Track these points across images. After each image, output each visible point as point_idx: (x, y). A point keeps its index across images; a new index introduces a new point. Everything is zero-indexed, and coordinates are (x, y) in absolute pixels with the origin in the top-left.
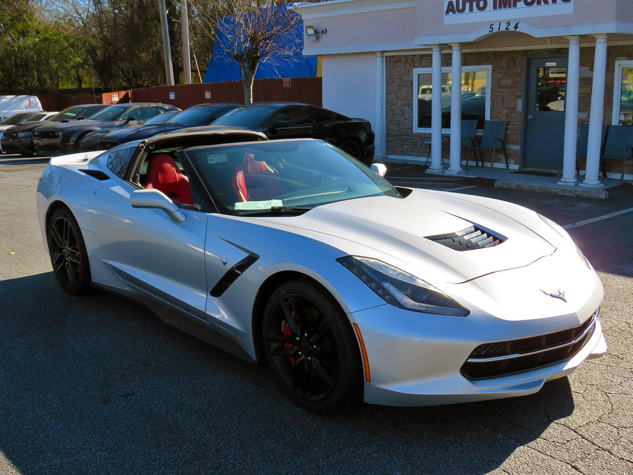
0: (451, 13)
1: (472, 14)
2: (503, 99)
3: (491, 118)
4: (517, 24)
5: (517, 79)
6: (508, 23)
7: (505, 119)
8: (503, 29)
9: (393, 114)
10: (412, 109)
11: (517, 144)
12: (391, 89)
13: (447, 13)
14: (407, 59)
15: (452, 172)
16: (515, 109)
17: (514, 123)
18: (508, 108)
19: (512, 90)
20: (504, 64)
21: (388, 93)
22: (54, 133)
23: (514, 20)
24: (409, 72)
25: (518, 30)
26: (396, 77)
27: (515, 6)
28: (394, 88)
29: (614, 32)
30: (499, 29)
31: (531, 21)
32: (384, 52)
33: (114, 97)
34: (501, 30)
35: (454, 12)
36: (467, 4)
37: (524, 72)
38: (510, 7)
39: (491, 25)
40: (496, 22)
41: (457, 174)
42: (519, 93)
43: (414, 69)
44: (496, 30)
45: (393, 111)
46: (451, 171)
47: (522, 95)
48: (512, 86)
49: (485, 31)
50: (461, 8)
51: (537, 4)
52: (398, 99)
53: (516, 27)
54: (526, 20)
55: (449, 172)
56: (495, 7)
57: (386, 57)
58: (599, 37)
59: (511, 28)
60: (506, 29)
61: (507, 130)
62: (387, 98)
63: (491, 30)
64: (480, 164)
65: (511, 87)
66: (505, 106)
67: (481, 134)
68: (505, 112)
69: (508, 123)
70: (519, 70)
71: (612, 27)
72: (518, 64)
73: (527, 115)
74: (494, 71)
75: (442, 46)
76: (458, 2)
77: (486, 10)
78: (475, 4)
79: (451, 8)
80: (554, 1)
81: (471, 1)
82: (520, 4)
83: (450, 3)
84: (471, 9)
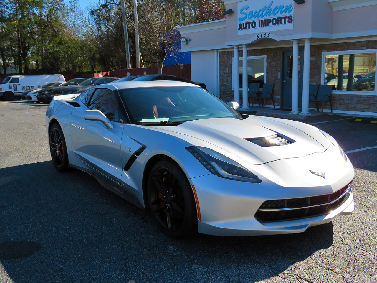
0: (241, 30)
1: (249, 30)
2: (272, 72)
3: (267, 82)
4: (269, 34)
5: (278, 62)
6: (265, 34)
7: (273, 83)
8: (263, 37)
9: (223, 81)
10: (231, 78)
11: (279, 95)
12: (221, 68)
13: (239, 29)
14: (229, 53)
15: (243, 109)
16: (277, 77)
17: (277, 85)
18: (274, 77)
19: (276, 68)
20: (272, 55)
21: (220, 70)
22: (60, 91)
23: (268, 32)
24: (230, 60)
25: (269, 37)
26: (224, 62)
27: (268, 25)
28: (223, 68)
29: (311, 37)
30: (261, 37)
31: (275, 33)
32: (218, 49)
33: (100, 75)
34: (262, 37)
35: (242, 29)
37: (281, 59)
38: (266, 26)
39: (258, 35)
40: (260, 33)
41: (246, 110)
42: (279, 69)
43: (232, 58)
44: (260, 38)
45: (223, 79)
46: (243, 108)
48: (276, 65)
49: (255, 38)
50: (245, 27)
51: (277, 24)
52: (225, 73)
53: (269, 36)
54: (273, 32)
55: (242, 109)
56: (259, 26)
57: (219, 52)
58: (306, 40)
59: (267, 37)
61: (274, 88)
62: (220, 73)
63: (258, 37)
64: (261, 106)
65: (275, 66)
66: (273, 76)
67: (262, 90)
68: (273, 79)
69: (274, 85)
70: (279, 57)
71: (310, 35)
72: (278, 54)
73: (283, 80)
74: (267, 58)
75: (238, 46)
76: (243, 24)
77: (256, 28)
78: (251, 25)
79: (241, 27)
80: (285, 23)
81: (249, 23)
82: (271, 24)
83: (240, 25)
84: (249, 28)
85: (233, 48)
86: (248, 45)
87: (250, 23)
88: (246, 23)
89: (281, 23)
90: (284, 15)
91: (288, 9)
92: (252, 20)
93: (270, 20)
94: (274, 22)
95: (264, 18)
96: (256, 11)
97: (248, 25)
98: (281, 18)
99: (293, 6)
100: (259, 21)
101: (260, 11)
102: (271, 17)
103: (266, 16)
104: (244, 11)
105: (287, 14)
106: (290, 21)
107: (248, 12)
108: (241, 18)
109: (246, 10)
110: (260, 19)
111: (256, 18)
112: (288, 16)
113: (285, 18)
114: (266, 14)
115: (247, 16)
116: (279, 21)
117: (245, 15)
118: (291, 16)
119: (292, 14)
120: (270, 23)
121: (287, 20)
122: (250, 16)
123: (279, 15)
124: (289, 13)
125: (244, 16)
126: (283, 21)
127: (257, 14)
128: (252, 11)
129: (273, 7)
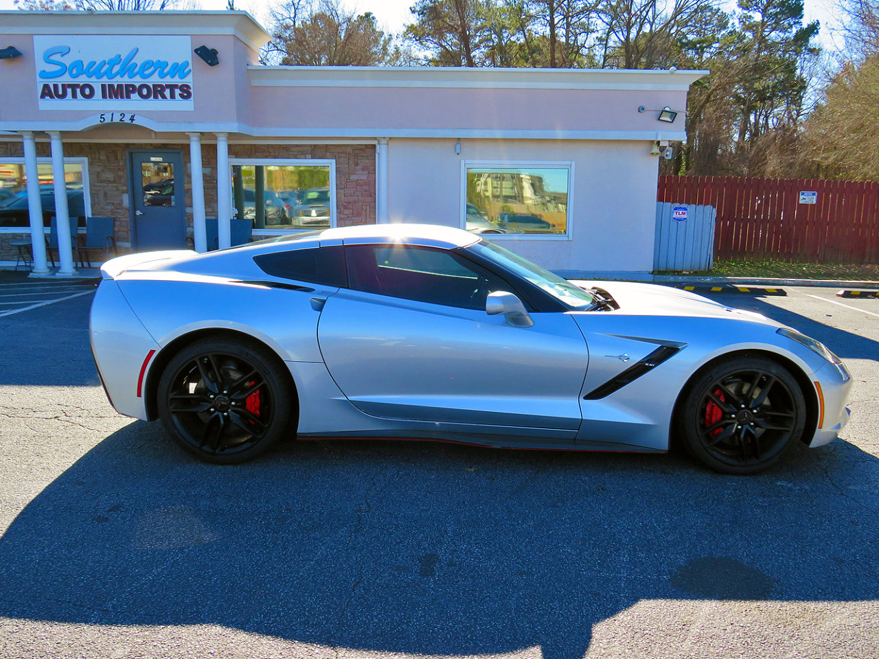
0: (47, 98)
2: (105, 194)
3: (93, 214)
4: (133, 116)
5: (121, 173)
6: (123, 115)
7: (109, 215)
8: (117, 119)
11: (128, 242)
13: (43, 96)
15: (65, 274)
16: (121, 203)
17: (122, 220)
18: (113, 204)
19: (114, 185)
20: (103, 157)
23: (129, 112)
25: (134, 122)
27: (128, 97)
30: (112, 120)
31: (149, 114)
34: (114, 121)
35: (52, 97)
36: (68, 89)
37: (128, 166)
38: (122, 97)
39: (102, 115)
40: (108, 112)
41: (73, 275)
42: (125, 188)
44: (108, 120)
46: (63, 273)
47: (127, 190)
48: (115, 179)
49: (96, 121)
50: (60, 93)
51: (154, 97)
53: (132, 119)
54: (142, 113)
55: (62, 275)
56: (104, 96)
58: (222, 135)
59: (127, 120)
60: (121, 120)
61: (114, 226)
63: (102, 120)
65: (115, 182)
66: (108, 201)
67: (85, 232)
68: (109, 207)
69: (114, 220)
70: (121, 163)
72: (119, 157)
73: (135, 211)
74: (91, 164)
75: (37, 134)
76: (56, 86)
77: (93, 98)
78: (78, 90)
79: (47, 92)
80: (173, 96)
81: (74, 87)
82: (135, 96)
83: (46, 87)
84: (74, 96)
85: (21, 136)
86: (64, 134)
87: (78, 86)
88: (62, 85)
89: (164, 97)
90: (168, 80)
91: (178, 69)
92: (82, 80)
93: (133, 86)
94: (145, 92)
95: (115, 80)
96: (92, 62)
97: (69, 91)
98: (163, 88)
99: (190, 67)
100: (103, 86)
101: (104, 63)
102: (137, 81)
103: (122, 77)
104: (57, 58)
105: (177, 80)
106: (185, 95)
107: (68, 60)
108: (47, 71)
109: (62, 56)
110: (105, 80)
111: (94, 79)
112: (180, 84)
113: (172, 87)
114: (121, 73)
115: (64, 70)
116: (157, 91)
117: (58, 68)
118: (188, 87)
119: (189, 80)
120: (133, 92)
121: (177, 92)
122: (74, 72)
123: (155, 80)
124: (182, 78)
125: (55, 68)
126: (167, 93)
127: (94, 69)
128: (79, 61)
129: (139, 60)
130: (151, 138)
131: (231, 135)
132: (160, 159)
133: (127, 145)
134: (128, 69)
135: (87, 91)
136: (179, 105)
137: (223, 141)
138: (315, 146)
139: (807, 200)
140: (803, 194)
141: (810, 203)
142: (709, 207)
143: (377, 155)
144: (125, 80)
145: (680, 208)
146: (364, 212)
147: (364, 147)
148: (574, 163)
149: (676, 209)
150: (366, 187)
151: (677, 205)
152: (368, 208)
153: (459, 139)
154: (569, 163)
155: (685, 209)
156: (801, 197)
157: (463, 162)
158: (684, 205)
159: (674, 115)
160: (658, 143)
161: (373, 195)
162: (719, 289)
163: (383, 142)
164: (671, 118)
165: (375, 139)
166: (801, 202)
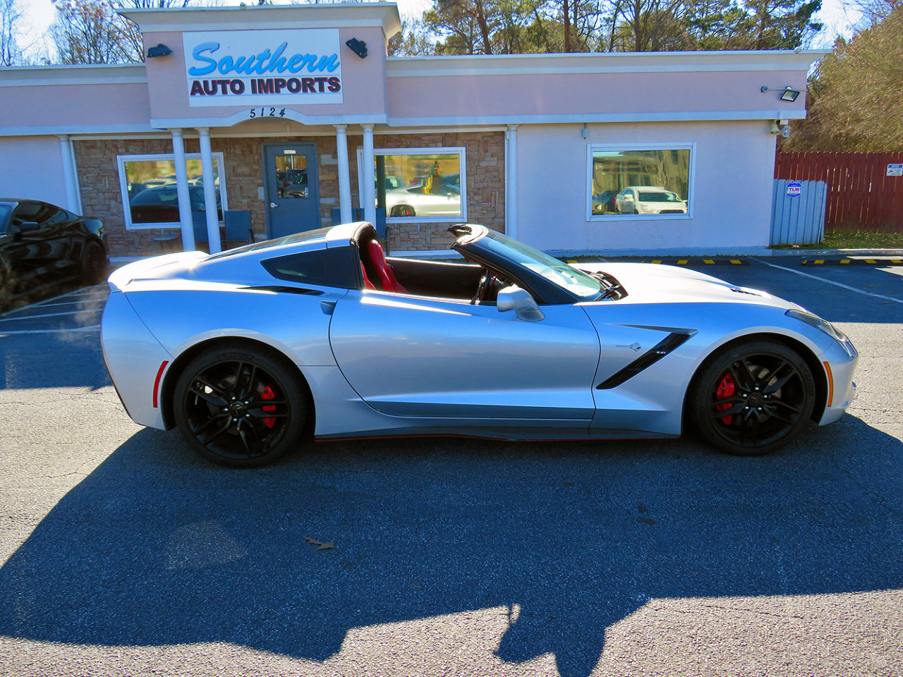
0: (198, 94)
1: (225, 97)
2: (241, 188)
3: (229, 208)
4: (283, 110)
5: (256, 167)
6: (273, 109)
7: (245, 208)
8: (267, 113)
9: (93, 210)
10: (122, 203)
11: (264, 233)
12: (85, 180)
13: (193, 93)
14: (106, 145)
16: (256, 197)
17: (258, 212)
18: (249, 197)
19: (250, 178)
20: (238, 152)
21: (82, 185)
23: (279, 106)
24: (111, 160)
25: (284, 117)
26: (92, 165)
27: (278, 91)
28: (91, 178)
30: (262, 115)
31: (299, 108)
32: (70, 135)
34: (264, 116)
35: (202, 93)
36: (218, 85)
37: (263, 160)
38: (272, 92)
39: (252, 110)
40: (259, 107)
42: (260, 182)
43: (118, 157)
44: (258, 115)
45: (92, 206)
47: (263, 183)
48: (250, 173)
49: (246, 116)
50: (211, 89)
51: (303, 91)
52: (98, 192)
53: (282, 113)
54: (292, 107)
56: (254, 91)
57: (74, 141)
58: (368, 126)
59: (277, 114)
60: (271, 115)
61: (251, 219)
62: (81, 191)
63: (253, 115)
65: (250, 175)
66: (244, 195)
68: (245, 201)
69: (251, 213)
70: (256, 157)
72: (254, 152)
73: (270, 203)
74: (226, 159)
75: (185, 130)
76: (206, 83)
77: (243, 94)
78: (228, 86)
79: (197, 89)
80: (322, 89)
81: (224, 83)
82: (285, 90)
83: (196, 84)
84: (224, 92)
85: (170, 133)
86: (211, 130)
87: (227, 82)
88: (212, 81)
89: (313, 90)
90: (317, 74)
91: (327, 62)
92: (232, 76)
93: (283, 81)
94: (294, 86)
95: (264, 75)
96: (241, 58)
97: (219, 87)
98: (312, 81)
99: (339, 60)
100: (253, 82)
101: (253, 58)
102: (287, 76)
103: (272, 71)
104: (206, 54)
105: (326, 74)
106: (334, 87)
107: (217, 56)
108: (197, 68)
109: (212, 52)
110: (255, 76)
111: (244, 74)
112: (329, 78)
113: (321, 81)
114: (271, 67)
115: (214, 66)
116: (306, 85)
117: (209, 64)
118: (337, 79)
119: (337, 73)
120: (283, 86)
121: (326, 85)
122: (224, 68)
123: (304, 73)
124: (330, 71)
125: (205, 65)
126: (316, 86)
127: (243, 65)
128: (229, 56)
129: (288, 54)
130: (286, 132)
131: (376, 126)
132: (293, 152)
133: (262, 139)
134: (278, 63)
135: (237, 87)
136: (328, 98)
137: (369, 132)
138: (446, 134)
139: (894, 172)
140: (890, 167)
141: (897, 175)
142: (821, 183)
143: (506, 141)
144: (275, 75)
145: (794, 184)
146: (493, 198)
147: (493, 134)
148: (695, 144)
149: (790, 185)
150: (496, 174)
151: (791, 181)
152: (497, 193)
153: (585, 123)
154: (691, 144)
155: (799, 185)
156: (889, 169)
157: (589, 146)
158: (797, 182)
159: (796, 94)
160: (778, 122)
161: (502, 181)
162: (822, 262)
163: (513, 128)
164: (792, 97)
165: (506, 125)
166: (888, 174)
